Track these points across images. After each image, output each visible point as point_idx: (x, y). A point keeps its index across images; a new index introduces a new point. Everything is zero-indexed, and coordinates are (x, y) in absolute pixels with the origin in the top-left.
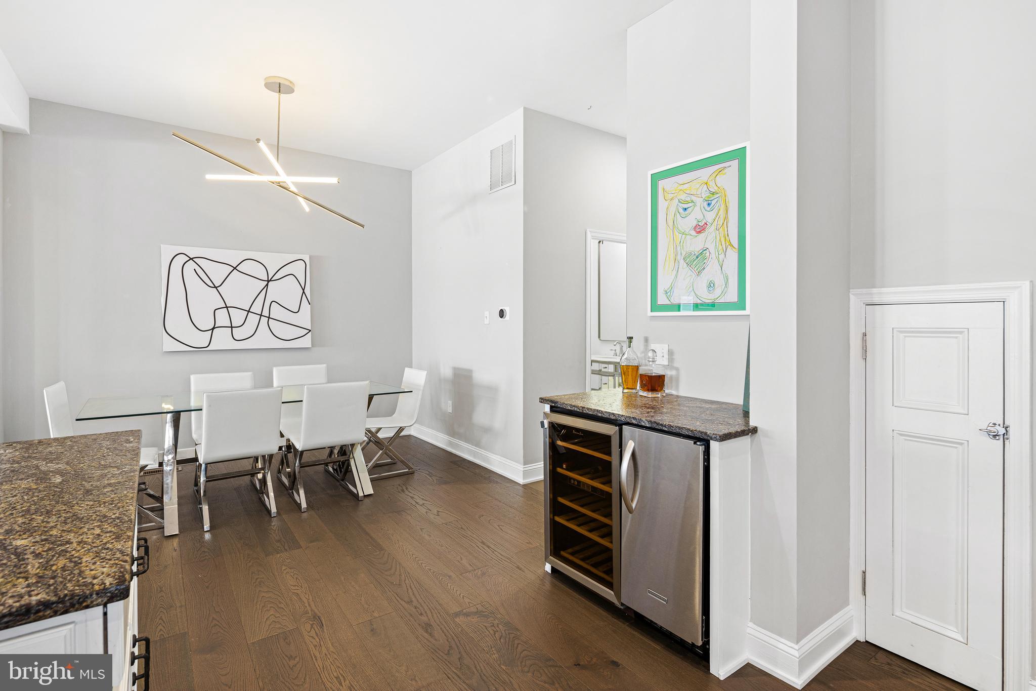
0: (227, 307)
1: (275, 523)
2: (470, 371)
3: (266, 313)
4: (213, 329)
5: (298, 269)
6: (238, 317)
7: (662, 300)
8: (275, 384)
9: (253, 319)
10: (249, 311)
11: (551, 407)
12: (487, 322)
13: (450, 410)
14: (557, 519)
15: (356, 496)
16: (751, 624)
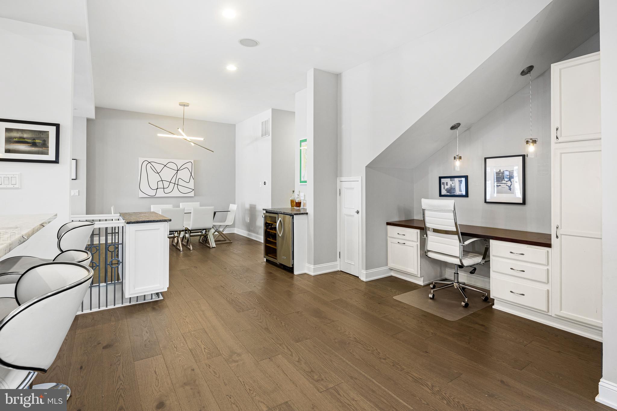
0: (162, 181)
1: (181, 252)
2: (255, 205)
3: (177, 183)
4: (157, 189)
5: (189, 166)
6: (166, 184)
7: (302, 180)
8: (181, 207)
9: (172, 185)
10: (170, 182)
11: (266, 211)
12: (260, 186)
13: (248, 221)
14: (267, 244)
15: (209, 247)
16: (307, 264)
